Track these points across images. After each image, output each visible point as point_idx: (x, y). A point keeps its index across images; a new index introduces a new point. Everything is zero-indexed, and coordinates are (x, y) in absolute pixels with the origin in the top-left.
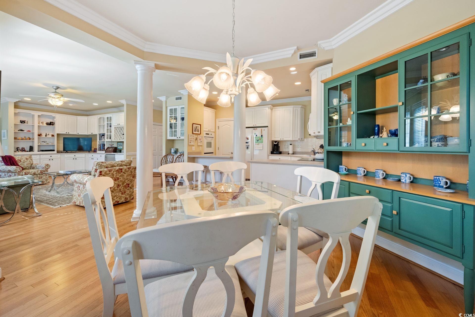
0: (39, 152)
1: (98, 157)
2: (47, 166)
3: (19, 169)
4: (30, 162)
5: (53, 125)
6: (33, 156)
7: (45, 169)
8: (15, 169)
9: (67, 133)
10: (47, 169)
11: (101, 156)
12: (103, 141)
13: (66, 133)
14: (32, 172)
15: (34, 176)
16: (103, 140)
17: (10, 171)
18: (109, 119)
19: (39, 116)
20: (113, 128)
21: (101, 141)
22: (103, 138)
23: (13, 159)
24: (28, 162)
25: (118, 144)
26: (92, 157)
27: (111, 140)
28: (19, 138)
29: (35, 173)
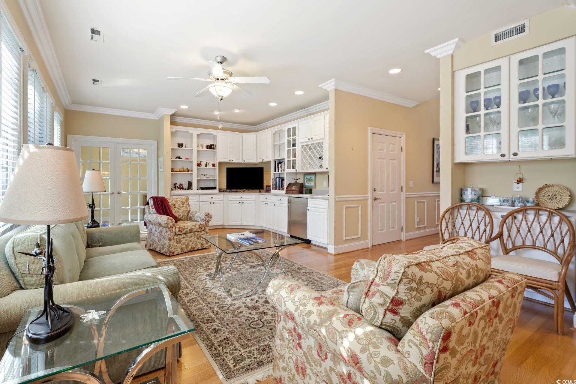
0: (198, 190)
1: (276, 201)
2: (207, 216)
3: (170, 221)
4: (187, 208)
5: (214, 148)
6: (190, 198)
7: (204, 222)
8: (165, 222)
9: (231, 161)
10: (207, 221)
11: (280, 200)
12: (280, 172)
13: (229, 161)
14: (188, 228)
15: (191, 234)
16: (279, 170)
17: (161, 224)
18: (292, 132)
19: (198, 135)
20: (298, 148)
21: (277, 172)
22: (279, 167)
23: (166, 202)
24: (184, 208)
25: (306, 177)
26: (266, 200)
27: (296, 170)
28: (176, 170)
29: (192, 228)
